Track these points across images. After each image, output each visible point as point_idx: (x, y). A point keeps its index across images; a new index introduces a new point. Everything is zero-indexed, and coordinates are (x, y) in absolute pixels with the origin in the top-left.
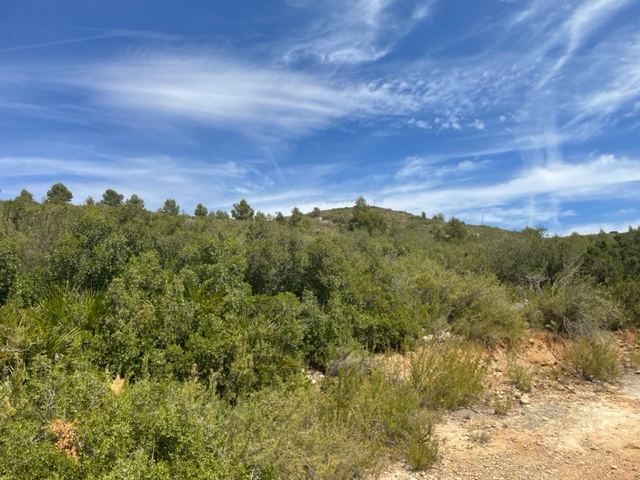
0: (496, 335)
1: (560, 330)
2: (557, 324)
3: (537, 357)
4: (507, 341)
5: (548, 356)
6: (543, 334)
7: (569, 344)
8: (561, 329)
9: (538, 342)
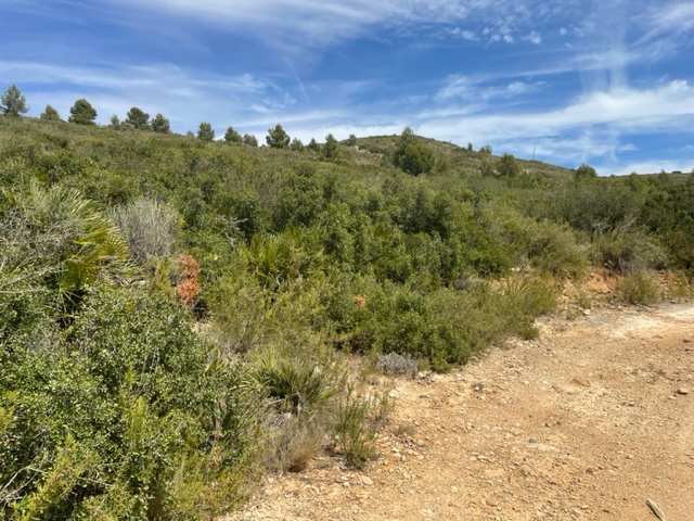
0: (566, 269)
1: (615, 268)
2: (613, 263)
3: (595, 287)
4: (574, 274)
5: (604, 287)
6: (601, 270)
7: (621, 279)
8: (617, 267)
9: (597, 276)
